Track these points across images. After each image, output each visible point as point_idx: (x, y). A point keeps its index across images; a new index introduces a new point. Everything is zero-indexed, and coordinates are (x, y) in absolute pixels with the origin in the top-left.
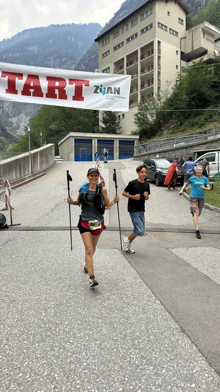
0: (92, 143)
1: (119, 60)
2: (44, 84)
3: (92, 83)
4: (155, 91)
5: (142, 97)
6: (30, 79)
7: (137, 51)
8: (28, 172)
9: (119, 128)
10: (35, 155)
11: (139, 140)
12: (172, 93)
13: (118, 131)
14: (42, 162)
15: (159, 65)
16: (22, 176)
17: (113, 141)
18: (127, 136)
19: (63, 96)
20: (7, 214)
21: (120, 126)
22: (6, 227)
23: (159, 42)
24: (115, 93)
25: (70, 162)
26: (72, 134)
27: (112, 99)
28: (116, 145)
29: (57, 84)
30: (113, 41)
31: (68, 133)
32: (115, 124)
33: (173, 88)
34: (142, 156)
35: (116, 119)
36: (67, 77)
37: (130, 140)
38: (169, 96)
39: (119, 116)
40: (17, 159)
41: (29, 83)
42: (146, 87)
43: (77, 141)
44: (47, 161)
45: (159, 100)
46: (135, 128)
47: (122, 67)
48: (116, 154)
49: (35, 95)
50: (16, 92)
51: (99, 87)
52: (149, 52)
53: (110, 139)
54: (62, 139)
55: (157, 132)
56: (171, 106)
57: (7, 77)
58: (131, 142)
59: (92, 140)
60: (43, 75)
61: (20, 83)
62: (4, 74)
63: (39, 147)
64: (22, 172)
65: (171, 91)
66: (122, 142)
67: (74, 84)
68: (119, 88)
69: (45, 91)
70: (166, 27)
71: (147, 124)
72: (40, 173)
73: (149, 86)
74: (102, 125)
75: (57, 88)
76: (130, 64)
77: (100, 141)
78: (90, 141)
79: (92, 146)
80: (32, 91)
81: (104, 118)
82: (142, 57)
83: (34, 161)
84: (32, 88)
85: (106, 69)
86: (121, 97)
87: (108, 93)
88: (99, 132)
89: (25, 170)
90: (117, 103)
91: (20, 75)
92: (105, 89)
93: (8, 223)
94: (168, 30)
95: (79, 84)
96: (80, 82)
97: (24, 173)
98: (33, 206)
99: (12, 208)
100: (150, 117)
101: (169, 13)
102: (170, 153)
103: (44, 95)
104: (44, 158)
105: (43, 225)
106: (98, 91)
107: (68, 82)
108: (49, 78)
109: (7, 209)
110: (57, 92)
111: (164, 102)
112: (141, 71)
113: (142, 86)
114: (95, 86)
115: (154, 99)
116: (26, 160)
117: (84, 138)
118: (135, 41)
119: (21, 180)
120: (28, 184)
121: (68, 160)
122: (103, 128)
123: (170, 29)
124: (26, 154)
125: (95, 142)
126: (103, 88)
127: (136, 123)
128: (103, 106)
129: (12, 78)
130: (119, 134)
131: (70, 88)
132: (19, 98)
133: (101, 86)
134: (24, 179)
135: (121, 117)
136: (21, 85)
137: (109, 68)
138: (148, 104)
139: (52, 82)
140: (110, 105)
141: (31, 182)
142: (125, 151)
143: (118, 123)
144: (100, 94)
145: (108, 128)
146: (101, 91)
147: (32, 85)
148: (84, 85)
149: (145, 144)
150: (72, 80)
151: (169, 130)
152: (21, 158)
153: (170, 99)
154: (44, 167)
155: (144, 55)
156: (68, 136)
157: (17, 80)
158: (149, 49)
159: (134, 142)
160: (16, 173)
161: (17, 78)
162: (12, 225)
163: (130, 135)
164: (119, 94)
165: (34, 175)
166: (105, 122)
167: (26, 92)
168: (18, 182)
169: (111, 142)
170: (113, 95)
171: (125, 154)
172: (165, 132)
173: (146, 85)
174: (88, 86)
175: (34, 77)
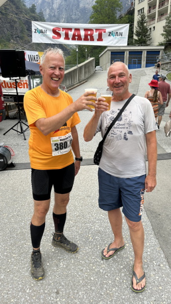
0: (124, 54)
2: (82, 33)
3: (108, 30)
8: (77, 80)
9: (149, 40)
10: (81, 68)
14: (85, 73)
16: (72, 83)
19: (92, 39)
21: (150, 38)
24: (119, 35)
25: (106, 71)
26: (109, 48)
27: (118, 39)
28: (144, 55)
29: (89, 33)
32: (146, 35)
35: (147, 31)
36: (94, 28)
37: (156, 50)
41: (75, 33)
43: (113, 53)
44: (89, 72)
46: (162, 39)
48: (144, 63)
49: (78, 39)
50: (69, 39)
53: (139, 50)
58: (157, 52)
59: (124, 52)
60: (82, 28)
61: (71, 33)
62: (63, 30)
63: (84, 61)
64: (73, 80)
66: (149, 52)
67: (98, 32)
68: (122, 32)
69: (83, 37)
72: (84, 80)
74: (135, 37)
75: (89, 35)
77: (131, 53)
79: (124, 57)
80: (76, 37)
81: (137, 31)
83: (80, 72)
86: (123, 38)
87: (116, 36)
90: (121, 41)
91: (71, 29)
92: (114, 33)
95: (100, 31)
103: (83, 39)
104: (87, 70)
107: (94, 31)
108: (86, 30)
110: (89, 37)
114: (109, 32)
116: (75, 72)
117: (119, 51)
119: (72, 86)
120: (76, 88)
121: (106, 69)
122: (136, 40)
124: (75, 67)
125: (127, 53)
127: (163, 35)
128: (114, 44)
129: (67, 31)
130: (149, 45)
131: (96, 35)
132: (70, 42)
133: (112, 32)
134: (74, 85)
135: (152, 29)
136: (71, 35)
139: (87, 32)
140: (117, 42)
141: (78, 87)
142: (151, 60)
143: (149, 35)
144: (112, 37)
146: (112, 35)
148: (103, 32)
149: (168, 53)
150: (97, 30)
154: (87, 76)
156: (106, 50)
157: (69, 32)
160: (69, 81)
163: (157, 46)
164: (122, 36)
165: (80, 82)
166: (138, 35)
167: (74, 39)
168: (70, 87)
169: (140, 52)
170: (119, 37)
171: (151, 63)
174: (105, 32)
175: (77, 30)
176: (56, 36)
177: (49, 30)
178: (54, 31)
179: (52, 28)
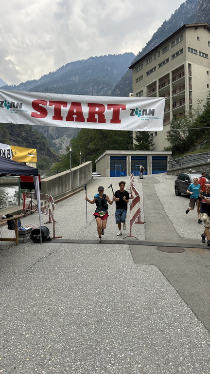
0: (126, 160)
1: (152, 84)
2: (85, 110)
3: (129, 106)
4: (187, 109)
5: (174, 116)
6: (73, 107)
7: (169, 74)
8: (69, 188)
9: (152, 145)
10: (75, 172)
11: (172, 155)
12: (204, 111)
13: (151, 148)
14: (81, 179)
15: (190, 85)
16: (63, 191)
17: (146, 157)
18: (159, 152)
19: (102, 120)
20: (50, 227)
21: (153, 143)
22: (49, 240)
23: (190, 65)
24: (149, 115)
25: (106, 178)
26: (108, 152)
27: (147, 120)
28: (150, 160)
29: (97, 109)
30: (146, 67)
31: (105, 151)
32: (148, 141)
33: (204, 106)
34: (175, 170)
35: (149, 136)
36: (106, 102)
37: (163, 156)
38: (201, 113)
39: (152, 134)
40: (59, 177)
41: (73, 110)
42: (178, 107)
43: (113, 158)
44: (85, 177)
45: (191, 117)
46: (168, 144)
47: (154, 90)
48: (149, 169)
49: (77, 120)
50: (61, 119)
51: (134, 110)
52: (180, 74)
53: (143, 155)
54: (99, 156)
55: (190, 147)
56: (203, 122)
57: (54, 106)
58: (164, 158)
59: (126, 157)
60: (85, 103)
61: (65, 110)
62: (51, 103)
63: (78, 164)
64: (64, 187)
65: (203, 109)
66: (155, 158)
67: (112, 109)
68: (154, 110)
69: (86, 117)
70: (196, 51)
71: (180, 140)
72: (79, 188)
73: (181, 105)
74: (135, 142)
75: (97, 113)
76: (163, 86)
77: (134, 158)
78: (124, 157)
79: (126, 163)
80: (75, 116)
81: (137, 137)
82: (173, 79)
83: (74, 178)
84: (75, 114)
85: (140, 93)
86: (155, 118)
87: (143, 115)
88: (133, 149)
89: (66, 186)
90: (152, 123)
91: (65, 103)
92: (140, 111)
93: (51, 235)
94: (198, 53)
95: (116, 108)
96: (117, 106)
97: (65, 189)
98: (73, 219)
99: (54, 222)
100: (182, 134)
101: (198, 38)
102: (204, 167)
103: (86, 120)
104: (83, 175)
105: (82, 238)
106: (134, 113)
107: (106, 107)
108: (91, 105)
109: (50, 222)
110: (97, 116)
111: (196, 119)
112: (173, 92)
113: (174, 106)
114: (131, 109)
115: (186, 117)
116: (67, 177)
117: (119, 155)
118: (167, 65)
119: (63, 195)
120: (68, 199)
121: (104, 176)
122: (136, 145)
123: (200, 52)
124: (68, 171)
125: (129, 158)
126: (138, 111)
127: (168, 140)
128: (139, 127)
129: (58, 106)
130: (152, 150)
131: (108, 112)
132: (64, 124)
133: (137, 109)
134: (65, 194)
135: (154, 135)
136: (65, 111)
137: (142, 91)
138: (181, 122)
139: (92, 109)
140: (145, 125)
141: (71, 197)
142: (158, 166)
143: (151, 140)
144: (136, 117)
145: (141, 145)
146: (137, 113)
147: (75, 111)
148: (121, 109)
149: (177, 159)
150: (110, 105)
151: (202, 145)
152: (63, 176)
153: (202, 116)
154: (83, 183)
155: (175, 77)
156: (104, 154)
157: (62, 108)
158: (180, 72)
159: (167, 157)
160: (59, 189)
161: (62, 106)
162: (54, 238)
163: (163, 151)
164: (153, 115)
165: (74, 191)
166: (138, 139)
167: (70, 118)
168: (60, 197)
169: (145, 158)
170: (148, 116)
171: (158, 169)
172: (198, 148)
173: (178, 105)
174: (125, 109)
175: (77, 104)
176: (39, 113)
177: (27, 103)
178: (35, 106)
179: (32, 100)
